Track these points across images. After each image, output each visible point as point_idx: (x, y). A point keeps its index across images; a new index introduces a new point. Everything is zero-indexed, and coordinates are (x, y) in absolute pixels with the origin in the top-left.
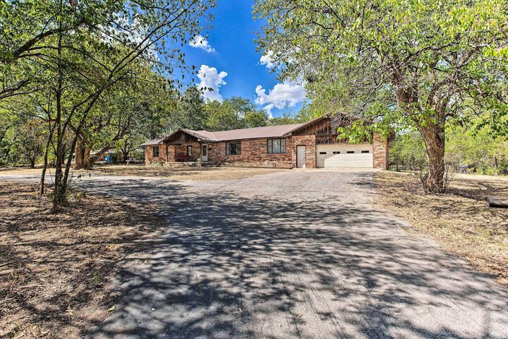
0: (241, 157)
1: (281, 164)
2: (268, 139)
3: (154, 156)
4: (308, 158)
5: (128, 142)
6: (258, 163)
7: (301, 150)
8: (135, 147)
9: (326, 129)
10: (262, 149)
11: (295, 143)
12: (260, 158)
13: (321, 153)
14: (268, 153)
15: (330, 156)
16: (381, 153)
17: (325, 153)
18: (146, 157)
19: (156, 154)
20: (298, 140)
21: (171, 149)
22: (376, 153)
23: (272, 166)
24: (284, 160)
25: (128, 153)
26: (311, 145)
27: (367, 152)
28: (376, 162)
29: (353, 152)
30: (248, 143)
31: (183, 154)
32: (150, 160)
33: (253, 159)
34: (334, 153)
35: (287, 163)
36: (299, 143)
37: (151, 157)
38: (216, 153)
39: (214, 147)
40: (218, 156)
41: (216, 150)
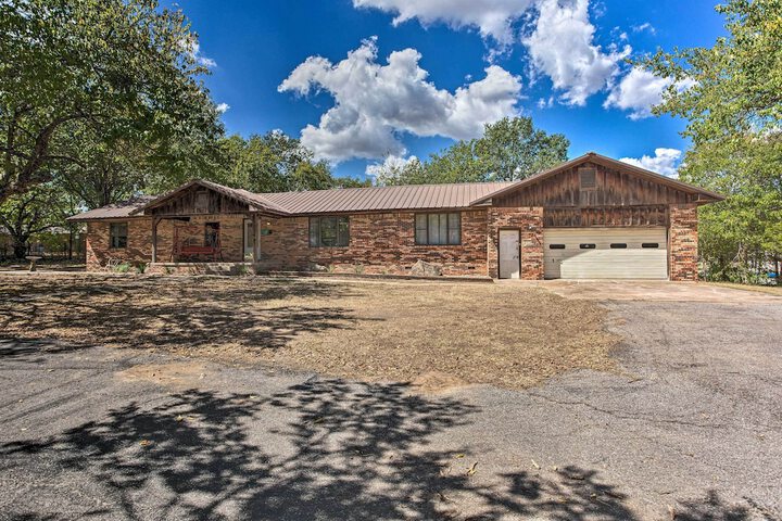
0: (350, 252)
1: (450, 269)
2: (418, 212)
3: (112, 245)
4: (525, 256)
5: (28, 210)
6: (393, 266)
7: (508, 239)
8: (45, 222)
9: (568, 194)
10: (402, 234)
11: (495, 224)
12: (398, 255)
13: (552, 247)
14: (416, 243)
15: (575, 254)
16: (688, 248)
17: (563, 247)
18: (89, 248)
19: (119, 241)
20: (504, 217)
21: (166, 230)
22: (677, 248)
23: (433, 274)
24: (456, 259)
25: (26, 237)
26: (532, 230)
27: (655, 246)
28: (678, 268)
29: (624, 246)
30: (367, 220)
31: (194, 240)
32: (100, 255)
33: (379, 257)
34: (582, 246)
35: (463, 267)
36: (505, 223)
37: (102, 249)
38: (284, 242)
39: (277, 228)
40: (291, 247)
41: (282, 234)
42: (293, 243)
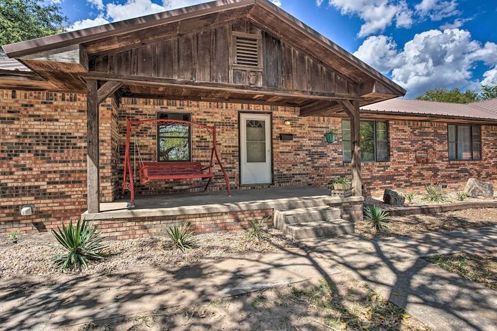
0: (391, 169)
12: (436, 171)
14: (449, 158)
30: (407, 128)
33: (419, 175)
38: (310, 154)
39: (298, 131)
40: (319, 162)
41: (306, 142)
42: (322, 155)
